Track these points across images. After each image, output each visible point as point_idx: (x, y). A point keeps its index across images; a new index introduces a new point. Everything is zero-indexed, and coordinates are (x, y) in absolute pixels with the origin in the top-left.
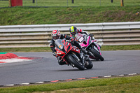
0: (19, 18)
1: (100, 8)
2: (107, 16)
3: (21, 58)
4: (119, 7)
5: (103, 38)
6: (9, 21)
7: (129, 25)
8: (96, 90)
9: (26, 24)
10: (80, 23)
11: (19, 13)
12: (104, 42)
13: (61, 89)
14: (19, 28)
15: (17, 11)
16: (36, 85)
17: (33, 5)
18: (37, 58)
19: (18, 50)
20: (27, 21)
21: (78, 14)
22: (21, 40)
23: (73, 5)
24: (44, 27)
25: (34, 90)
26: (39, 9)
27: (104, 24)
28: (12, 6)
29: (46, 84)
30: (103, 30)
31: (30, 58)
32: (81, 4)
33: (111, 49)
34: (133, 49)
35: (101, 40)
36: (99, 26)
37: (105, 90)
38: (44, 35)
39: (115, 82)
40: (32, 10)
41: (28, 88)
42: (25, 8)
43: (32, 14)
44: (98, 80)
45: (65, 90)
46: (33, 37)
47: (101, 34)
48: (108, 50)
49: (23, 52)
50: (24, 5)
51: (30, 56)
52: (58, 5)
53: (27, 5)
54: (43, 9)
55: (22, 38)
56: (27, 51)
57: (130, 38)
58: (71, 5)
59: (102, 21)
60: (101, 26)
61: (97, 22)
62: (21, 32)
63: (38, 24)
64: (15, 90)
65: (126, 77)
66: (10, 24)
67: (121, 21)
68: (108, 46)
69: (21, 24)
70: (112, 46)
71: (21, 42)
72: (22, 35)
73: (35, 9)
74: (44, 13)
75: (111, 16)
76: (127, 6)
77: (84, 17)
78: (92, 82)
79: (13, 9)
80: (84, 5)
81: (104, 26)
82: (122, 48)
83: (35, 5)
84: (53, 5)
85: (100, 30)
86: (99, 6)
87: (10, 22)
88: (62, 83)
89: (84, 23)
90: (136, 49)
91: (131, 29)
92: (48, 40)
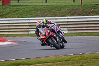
0: (8, 13)
1: (65, 6)
2: (70, 12)
4: (79, 5)
5: (67, 28)
7: (86, 18)
8: (62, 64)
9: (13, 18)
10: (51, 17)
11: (8, 10)
12: (68, 30)
13: (38, 63)
14: (8, 20)
15: (7, 8)
16: (20, 61)
17: (18, 4)
18: (21, 42)
19: (7, 36)
20: (13, 16)
21: (50, 11)
22: (10, 29)
23: (47, 4)
24: (26, 20)
25: (19, 64)
26: (22, 7)
27: (68, 17)
28: (3, 5)
29: (27, 60)
30: (67, 22)
32: (52, 3)
33: (73, 36)
34: (89, 35)
35: (66, 29)
36: (65, 19)
37: (69, 64)
38: (26, 26)
39: (76, 58)
40: (17, 7)
41: (14, 63)
42: (13, 6)
43: (17, 10)
44: (64, 57)
45: (41, 65)
46: (18, 27)
47: (66, 24)
48: (71, 36)
49: (11, 38)
50: (11, 4)
51: (16, 40)
52: (36, 4)
53: (14, 4)
54: (25, 7)
55: (10, 28)
56: (13, 37)
57: (87, 27)
58: (45, 4)
59: (67, 16)
60: (66, 19)
61: (63, 16)
62: (9, 23)
63: (21, 17)
64: (5, 64)
65: (84, 55)
66: (2, 18)
67: (80, 15)
68: (71, 33)
69: (9, 17)
70: (74, 33)
71: (9, 30)
72: (10, 25)
73: (20, 7)
74: (26, 9)
75: (73, 12)
76: (85, 5)
77: (54, 12)
78: (60, 58)
79: (4, 7)
80: (54, 4)
81: (68, 19)
82: (81, 34)
83: (19, 4)
84: (32, 4)
85: (65, 22)
86: (64, 5)
87: (2, 16)
88: (39, 59)
89: (54, 17)
90: (91, 35)
91: (87, 21)
92: (29, 29)
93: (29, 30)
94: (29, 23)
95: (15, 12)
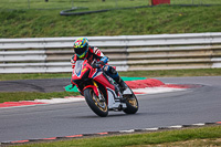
0: (165, 23)
3: (169, 86)
6: (149, 28)
9: (176, 33)
11: (164, 15)
14: (166, 39)
15: (161, 11)
16: (193, 129)
17: (187, 2)
18: (194, 86)
19: (164, 73)
20: (177, 28)
22: (169, 59)
24: (205, 37)
25: (190, 137)
28: (154, 4)
29: (209, 127)
31: (183, 87)
38: (205, 50)
40: (185, 10)
41: (180, 133)
42: (175, 6)
43: (185, 16)
49: (171, 77)
50: (172, 2)
51: (183, 83)
53: (177, 2)
54: (203, 8)
55: (170, 55)
56: (178, 75)
62: (168, 46)
63: (195, 32)
64: (160, 137)
66: (151, 33)
69: (168, 32)
71: (169, 61)
73: (190, 9)
74: (204, 14)
83: (190, 2)
87: (151, 30)
92: (212, 57)
93: (212, 60)
94: (211, 44)
95: (180, 19)
